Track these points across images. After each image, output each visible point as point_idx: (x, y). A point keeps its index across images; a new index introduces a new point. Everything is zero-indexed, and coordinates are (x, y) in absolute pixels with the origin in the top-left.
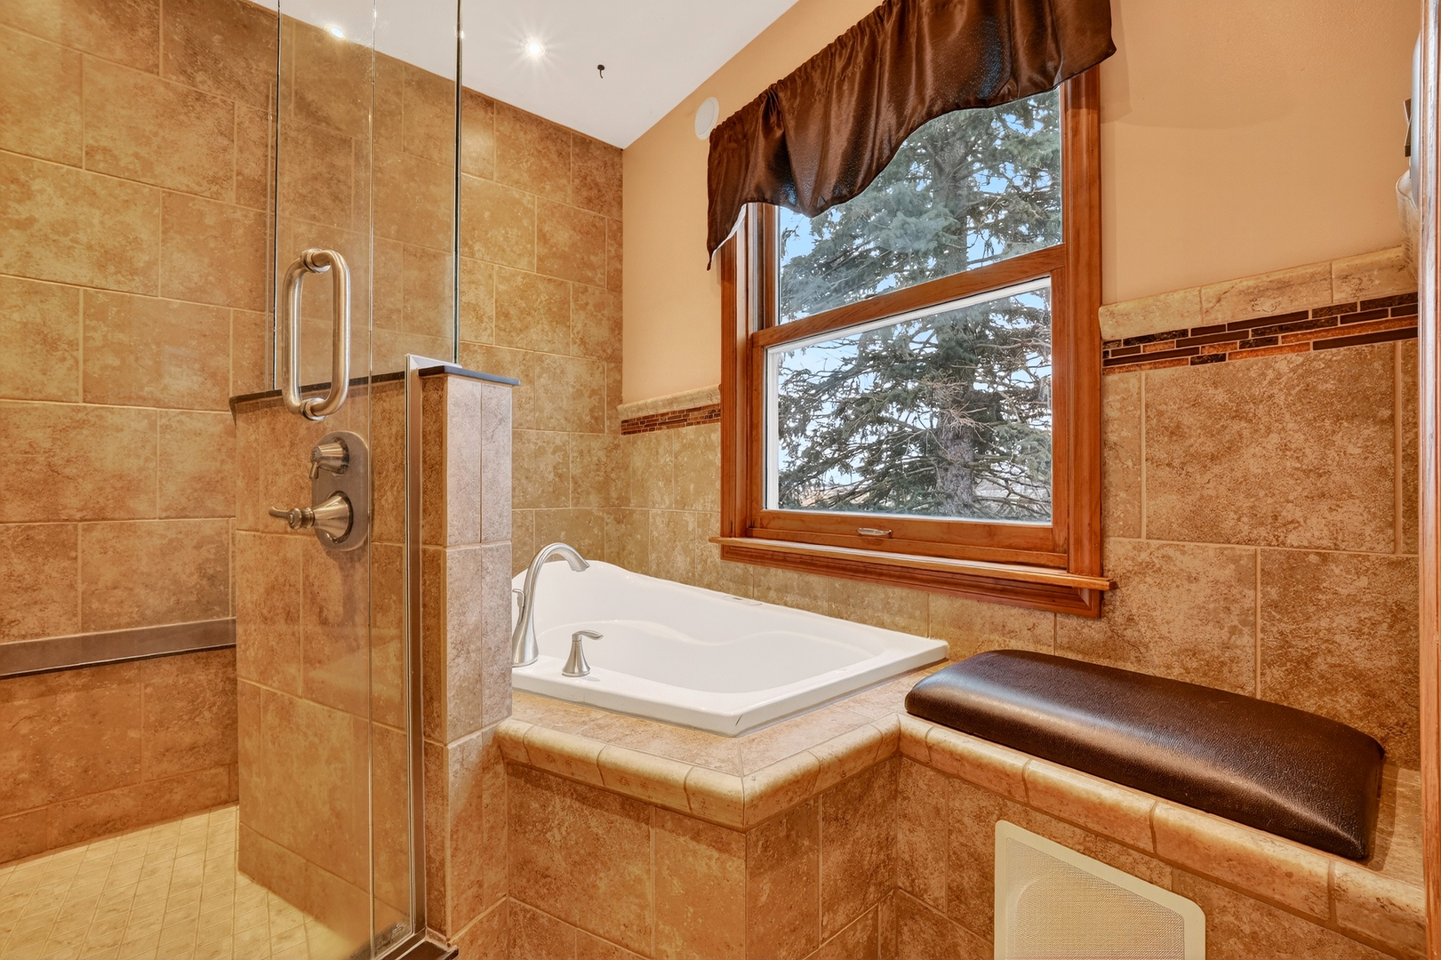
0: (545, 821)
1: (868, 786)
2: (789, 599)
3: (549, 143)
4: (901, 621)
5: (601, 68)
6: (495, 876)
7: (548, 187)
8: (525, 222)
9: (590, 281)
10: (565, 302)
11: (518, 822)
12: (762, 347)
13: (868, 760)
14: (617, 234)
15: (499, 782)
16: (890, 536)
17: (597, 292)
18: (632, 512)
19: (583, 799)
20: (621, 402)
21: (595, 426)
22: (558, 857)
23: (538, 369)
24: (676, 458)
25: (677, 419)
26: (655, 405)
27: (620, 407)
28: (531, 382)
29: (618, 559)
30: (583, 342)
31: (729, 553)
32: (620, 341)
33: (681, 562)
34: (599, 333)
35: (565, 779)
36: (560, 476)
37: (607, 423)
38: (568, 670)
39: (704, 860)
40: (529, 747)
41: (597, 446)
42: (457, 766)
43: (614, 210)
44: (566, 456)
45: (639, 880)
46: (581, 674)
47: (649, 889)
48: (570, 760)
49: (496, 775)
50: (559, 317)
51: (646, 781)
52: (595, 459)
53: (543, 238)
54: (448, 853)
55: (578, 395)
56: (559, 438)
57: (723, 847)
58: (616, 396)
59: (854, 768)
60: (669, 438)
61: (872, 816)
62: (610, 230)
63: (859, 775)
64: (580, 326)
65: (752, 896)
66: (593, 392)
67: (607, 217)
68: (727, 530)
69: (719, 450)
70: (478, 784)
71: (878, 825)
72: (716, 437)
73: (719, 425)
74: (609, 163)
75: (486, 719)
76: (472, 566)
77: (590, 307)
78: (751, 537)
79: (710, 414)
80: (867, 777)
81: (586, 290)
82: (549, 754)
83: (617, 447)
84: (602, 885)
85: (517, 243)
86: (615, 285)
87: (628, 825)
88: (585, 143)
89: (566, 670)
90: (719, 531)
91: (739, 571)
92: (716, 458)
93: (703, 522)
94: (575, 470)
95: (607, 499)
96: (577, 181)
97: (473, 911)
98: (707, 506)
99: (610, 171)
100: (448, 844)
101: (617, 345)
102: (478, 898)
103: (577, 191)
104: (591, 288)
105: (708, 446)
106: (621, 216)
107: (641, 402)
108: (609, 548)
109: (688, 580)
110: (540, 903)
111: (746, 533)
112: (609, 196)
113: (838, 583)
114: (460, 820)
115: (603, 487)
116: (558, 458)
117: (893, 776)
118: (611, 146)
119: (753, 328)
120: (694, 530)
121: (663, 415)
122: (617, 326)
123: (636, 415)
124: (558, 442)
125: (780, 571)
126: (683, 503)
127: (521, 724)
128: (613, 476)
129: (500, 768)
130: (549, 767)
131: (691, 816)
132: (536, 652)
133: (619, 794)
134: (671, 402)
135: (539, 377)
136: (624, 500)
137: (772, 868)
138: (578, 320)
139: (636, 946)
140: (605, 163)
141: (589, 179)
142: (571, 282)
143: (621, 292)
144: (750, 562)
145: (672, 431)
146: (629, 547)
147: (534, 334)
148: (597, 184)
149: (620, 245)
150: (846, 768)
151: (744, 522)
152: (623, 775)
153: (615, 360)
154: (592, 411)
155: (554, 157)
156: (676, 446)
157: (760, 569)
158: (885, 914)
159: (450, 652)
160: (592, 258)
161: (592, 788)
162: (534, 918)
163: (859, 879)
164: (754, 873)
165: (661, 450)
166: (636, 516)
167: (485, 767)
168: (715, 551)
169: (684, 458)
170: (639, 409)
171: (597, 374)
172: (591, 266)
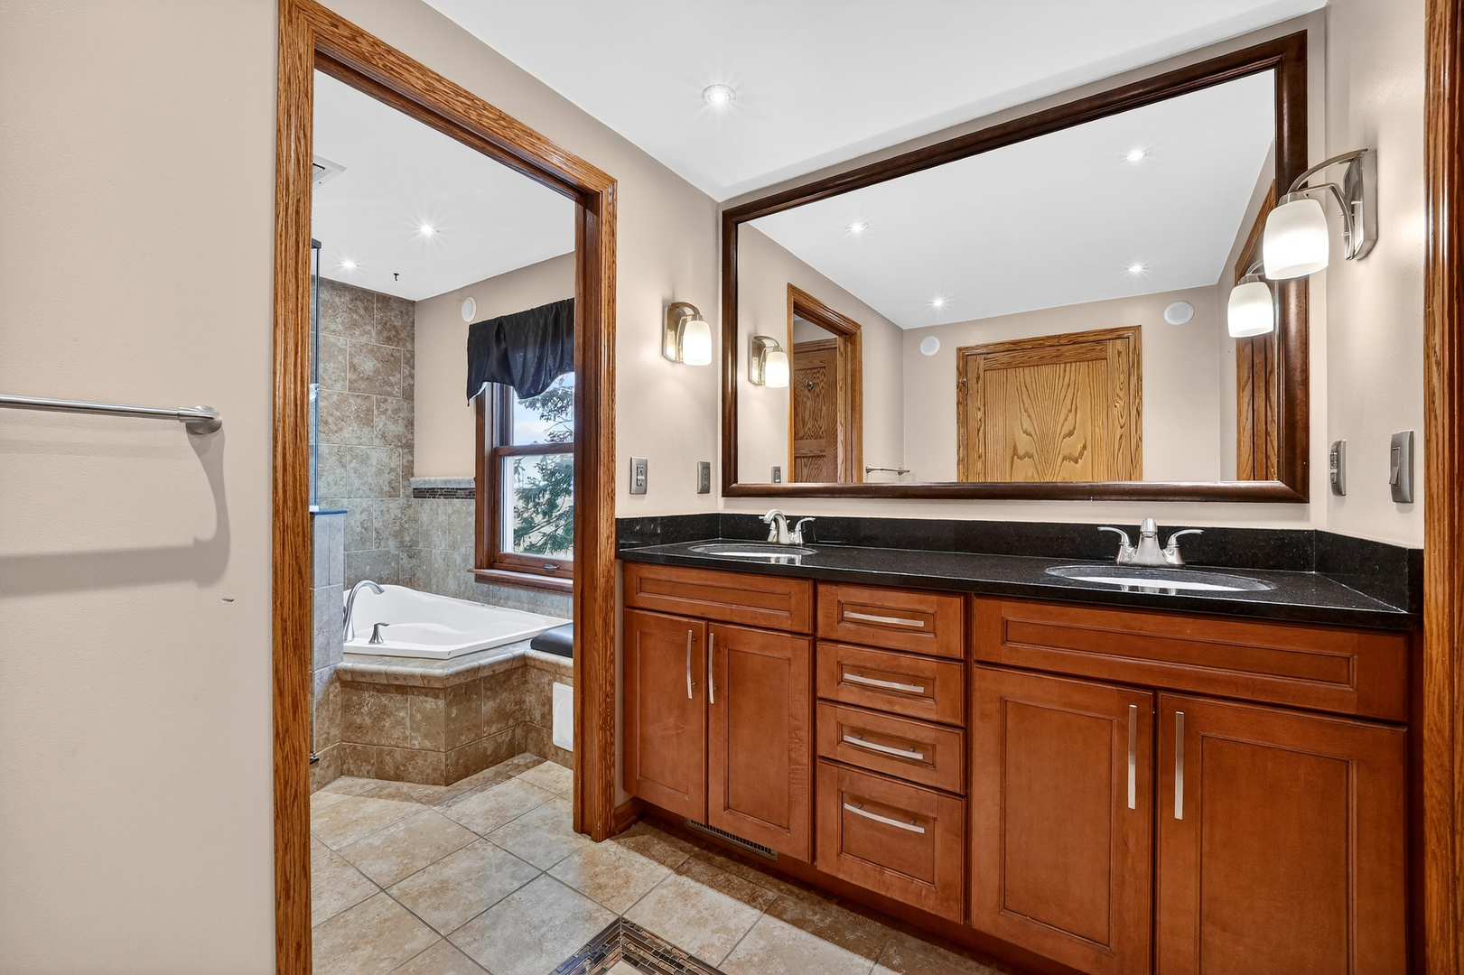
0: (361, 703)
1: (509, 678)
2: (510, 603)
3: (358, 303)
4: (558, 612)
5: (396, 275)
6: (334, 731)
7: (357, 333)
8: (340, 358)
9: (390, 394)
10: (369, 410)
11: (346, 708)
12: (501, 456)
13: (507, 666)
14: (410, 361)
15: (337, 690)
16: (558, 569)
17: (395, 401)
18: (420, 551)
19: (378, 691)
20: (413, 476)
21: (393, 493)
22: (367, 718)
23: (348, 458)
24: (450, 517)
25: (450, 493)
26: (435, 482)
27: (412, 479)
28: (344, 466)
29: (410, 583)
30: (384, 436)
31: (479, 578)
32: (412, 433)
33: (452, 584)
34: (396, 429)
35: (370, 683)
36: (366, 529)
37: (402, 490)
38: (372, 641)
39: (429, 704)
40: (353, 672)
41: (394, 507)
42: (318, 681)
43: (408, 345)
44: (370, 514)
45: (403, 718)
46: (378, 643)
47: (408, 721)
48: (372, 674)
49: (336, 688)
50: (366, 419)
51: (406, 676)
52: (393, 516)
53: (354, 368)
54: (315, 718)
55: (379, 472)
56: (365, 503)
57: (436, 697)
58: (409, 471)
59: (500, 669)
60: (445, 505)
61: (512, 690)
62: (404, 358)
63: (504, 672)
64: (381, 425)
65: (448, 714)
66: (392, 470)
67: (402, 349)
68: (479, 563)
69: (474, 516)
70: (328, 690)
71: (514, 694)
72: (473, 508)
73: (474, 501)
74: (404, 311)
75: (331, 662)
76: (325, 596)
77: (389, 412)
78: (494, 568)
79: (469, 494)
80: (508, 674)
81: (386, 400)
82: (363, 673)
83: (410, 506)
84: (387, 725)
85: (333, 373)
86: (409, 395)
87: (399, 697)
88: (385, 300)
89: (370, 642)
90: (474, 565)
91: (485, 589)
92: (472, 520)
93: (465, 560)
94: (377, 524)
95: (402, 542)
96: (379, 327)
97: (325, 745)
98: (467, 549)
99: (406, 317)
100: (315, 713)
101: (410, 437)
102: (328, 739)
103: (379, 333)
104: (390, 399)
105: (468, 513)
106: (413, 348)
107: (427, 478)
108: (403, 575)
109: (456, 595)
110: (359, 741)
111: (491, 567)
112: (403, 335)
113: (532, 594)
114: (319, 704)
115: (398, 534)
116: (364, 516)
117: (523, 675)
118: (406, 300)
119: (496, 443)
120: (460, 564)
121: (441, 489)
122: (410, 424)
123: (423, 487)
124: (365, 505)
125: (506, 589)
126: (453, 547)
127: (347, 664)
128: (407, 526)
129: (338, 684)
130: (364, 680)
131: (424, 688)
132: (353, 636)
133: (395, 685)
134: (446, 482)
135: (350, 462)
136: (414, 543)
137: (457, 704)
138: (380, 422)
139: (401, 745)
140: (402, 312)
141: (388, 324)
142: (374, 397)
143: (413, 399)
144: (492, 584)
145: (446, 501)
146: (418, 575)
147: (347, 433)
148: (394, 327)
149: (413, 368)
150: (494, 668)
151: (489, 559)
152: (396, 676)
153: (409, 447)
154: (390, 483)
155: (362, 312)
156: (450, 510)
157: (496, 588)
158: (519, 732)
159: (316, 632)
160: (391, 378)
161: (382, 685)
162: (355, 748)
163: (502, 715)
164: (449, 705)
165: (440, 512)
166: (423, 554)
167: (331, 683)
168: (472, 576)
169: (454, 518)
170: (425, 482)
171: (394, 457)
172: (392, 385)
